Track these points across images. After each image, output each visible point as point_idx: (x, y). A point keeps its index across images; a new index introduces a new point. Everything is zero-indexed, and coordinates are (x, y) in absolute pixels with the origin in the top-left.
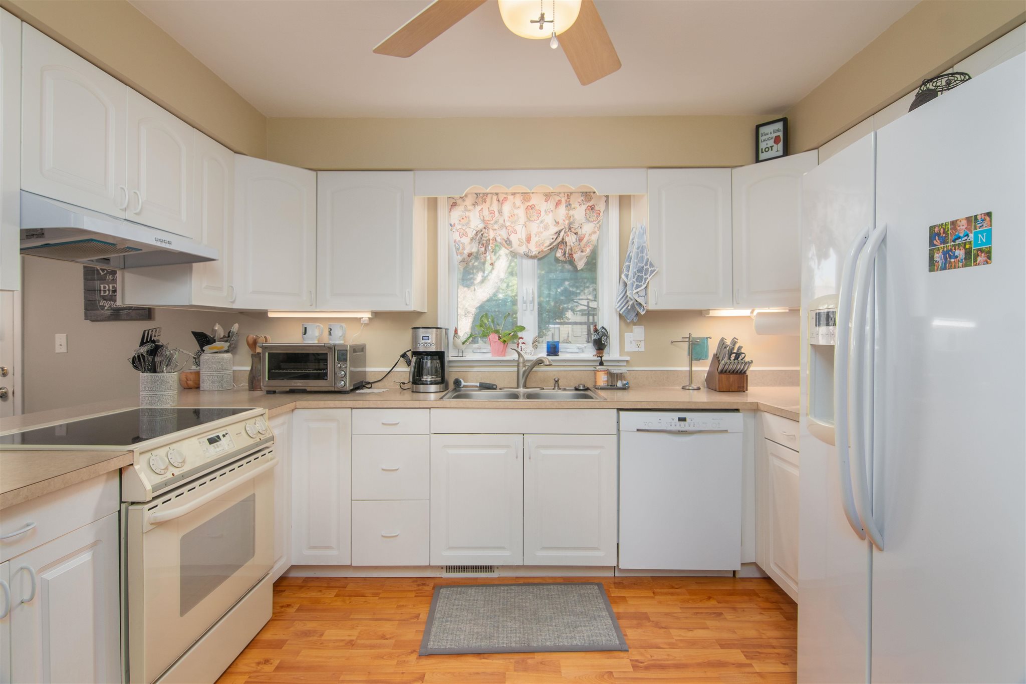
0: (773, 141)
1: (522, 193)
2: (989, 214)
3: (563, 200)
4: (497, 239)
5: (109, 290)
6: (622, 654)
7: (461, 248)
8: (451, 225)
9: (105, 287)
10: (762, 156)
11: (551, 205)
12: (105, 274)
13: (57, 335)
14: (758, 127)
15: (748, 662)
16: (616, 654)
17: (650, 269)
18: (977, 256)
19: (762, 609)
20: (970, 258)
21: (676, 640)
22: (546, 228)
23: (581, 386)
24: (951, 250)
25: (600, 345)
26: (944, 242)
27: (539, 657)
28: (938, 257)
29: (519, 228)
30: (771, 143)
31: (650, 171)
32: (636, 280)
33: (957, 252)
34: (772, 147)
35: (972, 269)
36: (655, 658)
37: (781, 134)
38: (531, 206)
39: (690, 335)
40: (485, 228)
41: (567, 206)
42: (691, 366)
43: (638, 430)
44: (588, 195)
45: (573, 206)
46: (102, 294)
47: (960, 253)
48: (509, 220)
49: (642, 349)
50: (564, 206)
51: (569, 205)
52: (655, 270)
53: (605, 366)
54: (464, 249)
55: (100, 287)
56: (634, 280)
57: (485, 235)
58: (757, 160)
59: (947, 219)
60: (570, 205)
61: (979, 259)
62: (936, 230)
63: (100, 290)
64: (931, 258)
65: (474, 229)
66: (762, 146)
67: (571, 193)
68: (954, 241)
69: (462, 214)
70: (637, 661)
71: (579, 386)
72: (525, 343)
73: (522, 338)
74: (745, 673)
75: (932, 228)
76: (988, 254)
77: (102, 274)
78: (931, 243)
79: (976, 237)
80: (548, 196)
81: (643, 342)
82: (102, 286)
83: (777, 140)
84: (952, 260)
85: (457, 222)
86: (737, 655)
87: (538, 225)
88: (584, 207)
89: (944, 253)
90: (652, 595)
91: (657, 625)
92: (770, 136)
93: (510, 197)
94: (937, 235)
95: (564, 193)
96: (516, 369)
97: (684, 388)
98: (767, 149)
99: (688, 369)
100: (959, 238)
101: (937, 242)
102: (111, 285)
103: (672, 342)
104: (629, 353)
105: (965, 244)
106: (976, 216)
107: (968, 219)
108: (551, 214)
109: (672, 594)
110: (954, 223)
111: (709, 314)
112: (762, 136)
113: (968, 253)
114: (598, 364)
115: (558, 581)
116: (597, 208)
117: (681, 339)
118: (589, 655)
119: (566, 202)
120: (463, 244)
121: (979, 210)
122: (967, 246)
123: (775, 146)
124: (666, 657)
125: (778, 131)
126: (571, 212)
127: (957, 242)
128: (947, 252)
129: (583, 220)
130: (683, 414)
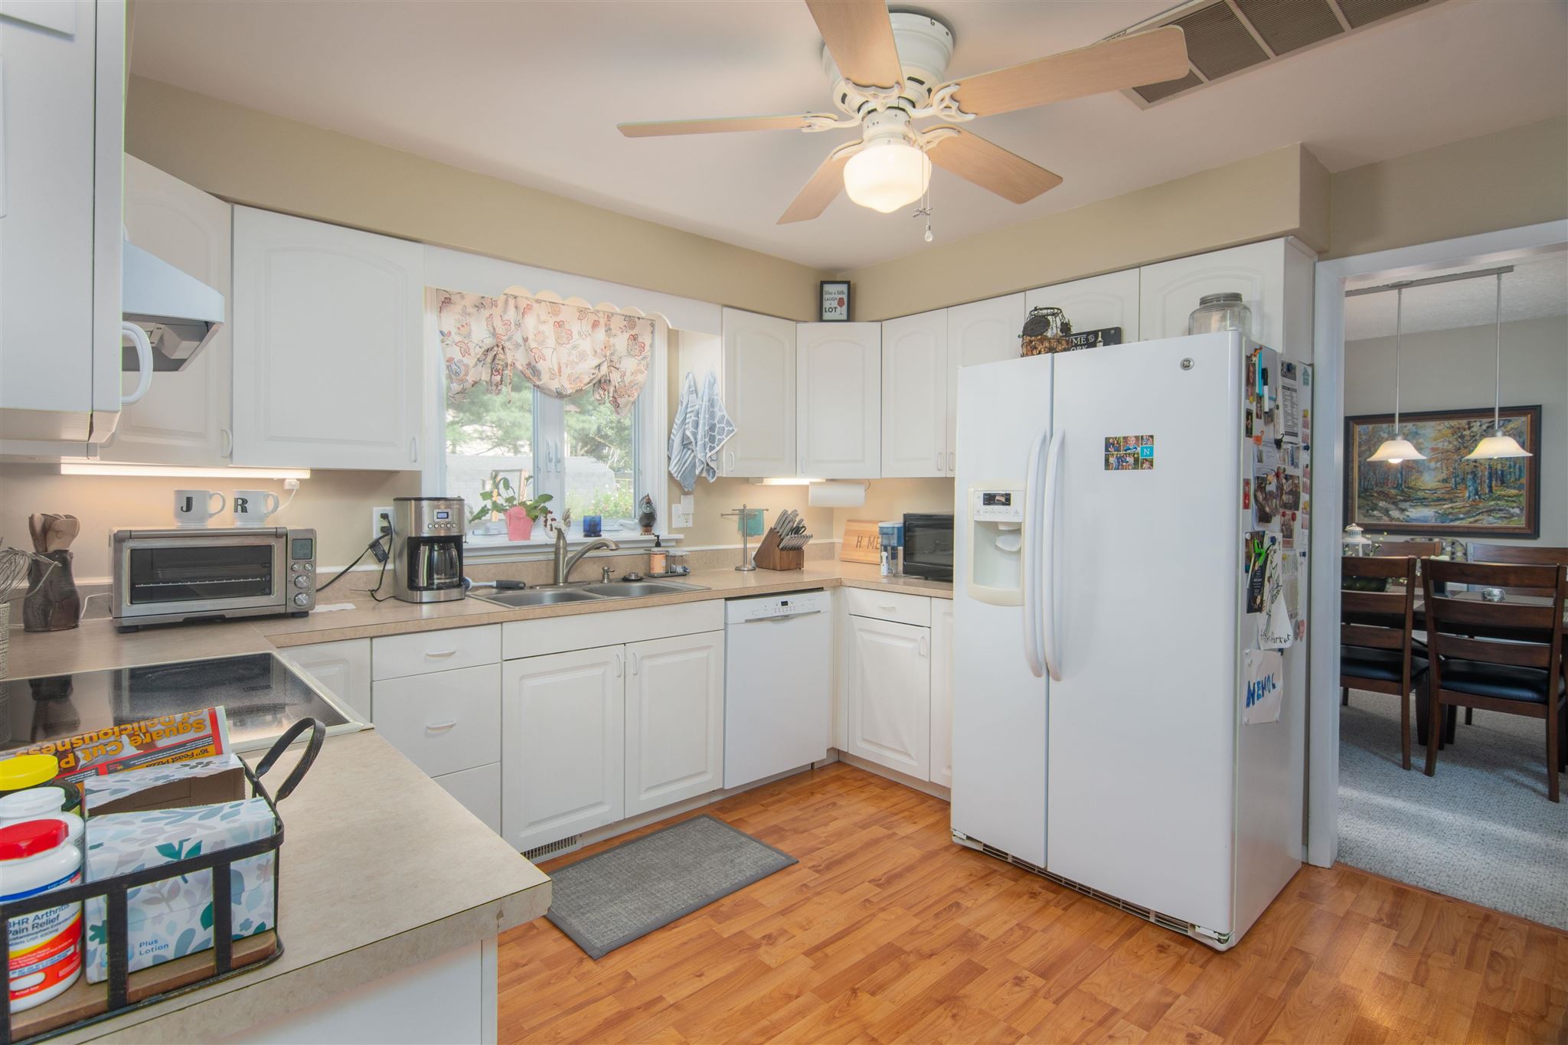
0: (836, 302)
1: (550, 302)
2: (1152, 437)
3: (602, 321)
4: (516, 365)
6: (797, 867)
7: (463, 373)
8: (442, 333)
10: (826, 316)
11: (586, 326)
14: (823, 283)
15: (890, 832)
16: (791, 868)
17: (726, 429)
18: (1143, 463)
19: (860, 787)
20: (1137, 464)
21: (825, 837)
22: (583, 356)
23: (633, 575)
24: (1123, 457)
25: (648, 521)
26: (1118, 450)
27: (727, 902)
28: (1112, 460)
29: (547, 352)
30: (835, 304)
31: (725, 310)
32: (709, 440)
33: (1128, 459)
34: (835, 308)
35: (1139, 471)
36: (825, 857)
37: (845, 297)
38: (558, 323)
39: (745, 506)
40: (497, 346)
41: (606, 331)
42: (745, 544)
43: (747, 621)
44: (631, 321)
45: (613, 332)
47: (1131, 460)
48: (535, 339)
49: (690, 524)
50: (603, 331)
51: (608, 330)
52: (733, 430)
53: (664, 547)
54: (466, 374)
56: (707, 440)
57: (501, 356)
58: (821, 319)
59: (1120, 434)
60: (610, 329)
61: (1144, 465)
62: (1111, 441)
64: (1107, 461)
65: (477, 345)
66: (826, 304)
67: (612, 314)
68: (1126, 451)
69: (461, 318)
70: (814, 866)
71: (630, 575)
72: (555, 520)
73: (551, 513)
74: (896, 841)
75: (1107, 439)
76: (1151, 463)
78: (1107, 450)
79: (1142, 449)
80: (582, 313)
81: (691, 516)
83: (841, 302)
84: (1124, 464)
85: (454, 331)
86: (877, 831)
87: (568, 351)
88: (626, 336)
89: (1118, 458)
90: (762, 808)
91: (795, 831)
92: (833, 296)
93: (536, 306)
94: (1110, 444)
95: (604, 312)
96: (552, 557)
97: (738, 569)
98: (831, 310)
99: (741, 546)
100: (1130, 449)
101: (1111, 449)
103: (722, 515)
104: (679, 530)
105: (1134, 454)
106: (1142, 437)
107: (1137, 438)
108: (589, 339)
109: (780, 801)
110: (1125, 438)
111: (762, 483)
112: (826, 294)
113: (1136, 460)
114: (654, 545)
115: (658, 827)
116: (640, 339)
117: (730, 512)
118: (769, 879)
119: (606, 325)
120: (467, 366)
121: (1146, 433)
122: (1136, 456)
123: (839, 308)
124: (832, 854)
125: (842, 293)
126: (612, 340)
127: (1128, 452)
128: (1120, 457)
129: (625, 353)
130: (784, 598)
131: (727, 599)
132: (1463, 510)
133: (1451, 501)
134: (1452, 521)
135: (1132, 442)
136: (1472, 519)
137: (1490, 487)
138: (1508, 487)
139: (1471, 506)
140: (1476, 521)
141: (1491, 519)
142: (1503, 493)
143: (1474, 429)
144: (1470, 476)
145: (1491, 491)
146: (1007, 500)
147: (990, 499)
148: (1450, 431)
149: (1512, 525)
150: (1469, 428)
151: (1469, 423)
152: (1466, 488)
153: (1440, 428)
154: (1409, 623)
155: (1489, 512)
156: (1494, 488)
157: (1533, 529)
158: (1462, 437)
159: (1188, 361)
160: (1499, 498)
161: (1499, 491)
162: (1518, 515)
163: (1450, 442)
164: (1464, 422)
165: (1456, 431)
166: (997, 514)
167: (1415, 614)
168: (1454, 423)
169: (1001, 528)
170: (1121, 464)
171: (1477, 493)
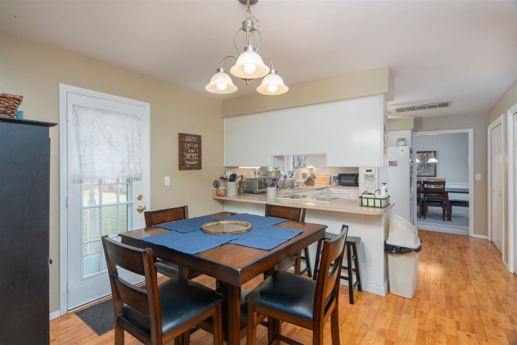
5: (189, 156)
9: (188, 155)
12: (188, 149)
13: (166, 177)
20: (395, 165)
25: (292, 176)
26: (391, 163)
28: (390, 165)
32: (304, 159)
39: (304, 172)
46: (187, 158)
47: (393, 165)
55: (186, 155)
63: (186, 156)
75: (389, 161)
76: (397, 165)
77: (187, 149)
78: (389, 163)
82: (187, 154)
101: (390, 163)
102: (190, 154)
103: (300, 174)
110: (393, 161)
113: (394, 165)
130: (322, 190)
131: (316, 190)
132: (423, 172)
133: (420, 170)
134: (420, 174)
135: (394, 162)
136: (424, 174)
137: (427, 167)
138: (430, 167)
139: (424, 171)
140: (425, 174)
141: (427, 173)
142: (430, 168)
143: (424, 155)
144: (424, 165)
145: (427, 168)
146: (371, 171)
147: (367, 171)
148: (420, 156)
149: (431, 175)
150: (423, 155)
151: (423, 154)
152: (423, 167)
153: (418, 155)
154: (420, 192)
155: (427, 172)
156: (428, 167)
157: (435, 176)
158: (422, 157)
159: (403, 150)
160: (429, 169)
161: (429, 168)
162: (432, 173)
163: (420, 158)
164: (422, 154)
165: (421, 156)
166: (369, 173)
167: (421, 190)
168: (421, 154)
169: (369, 175)
170: (392, 165)
171: (425, 168)
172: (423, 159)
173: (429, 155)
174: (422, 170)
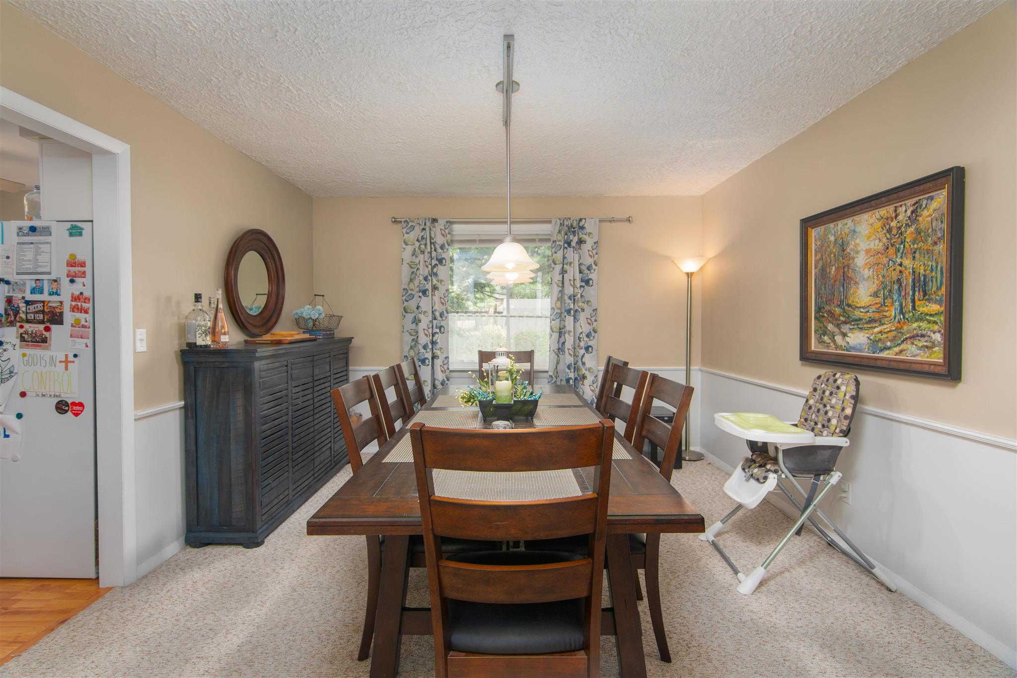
132: (891, 335)
133: (881, 322)
134: (881, 350)
136: (898, 349)
137: (913, 301)
138: (929, 300)
139: (897, 329)
140: (901, 352)
141: (915, 349)
142: (925, 310)
143: (901, 215)
144: (896, 286)
145: (914, 308)
148: (880, 224)
150: (896, 214)
151: (896, 207)
155: (913, 338)
156: (917, 303)
158: (890, 229)
160: (920, 319)
161: (921, 308)
162: (936, 345)
163: (879, 241)
164: (892, 207)
165: (884, 223)
168: (883, 211)
171: (901, 312)
172: (892, 245)
173: (925, 213)
174: (886, 327)
